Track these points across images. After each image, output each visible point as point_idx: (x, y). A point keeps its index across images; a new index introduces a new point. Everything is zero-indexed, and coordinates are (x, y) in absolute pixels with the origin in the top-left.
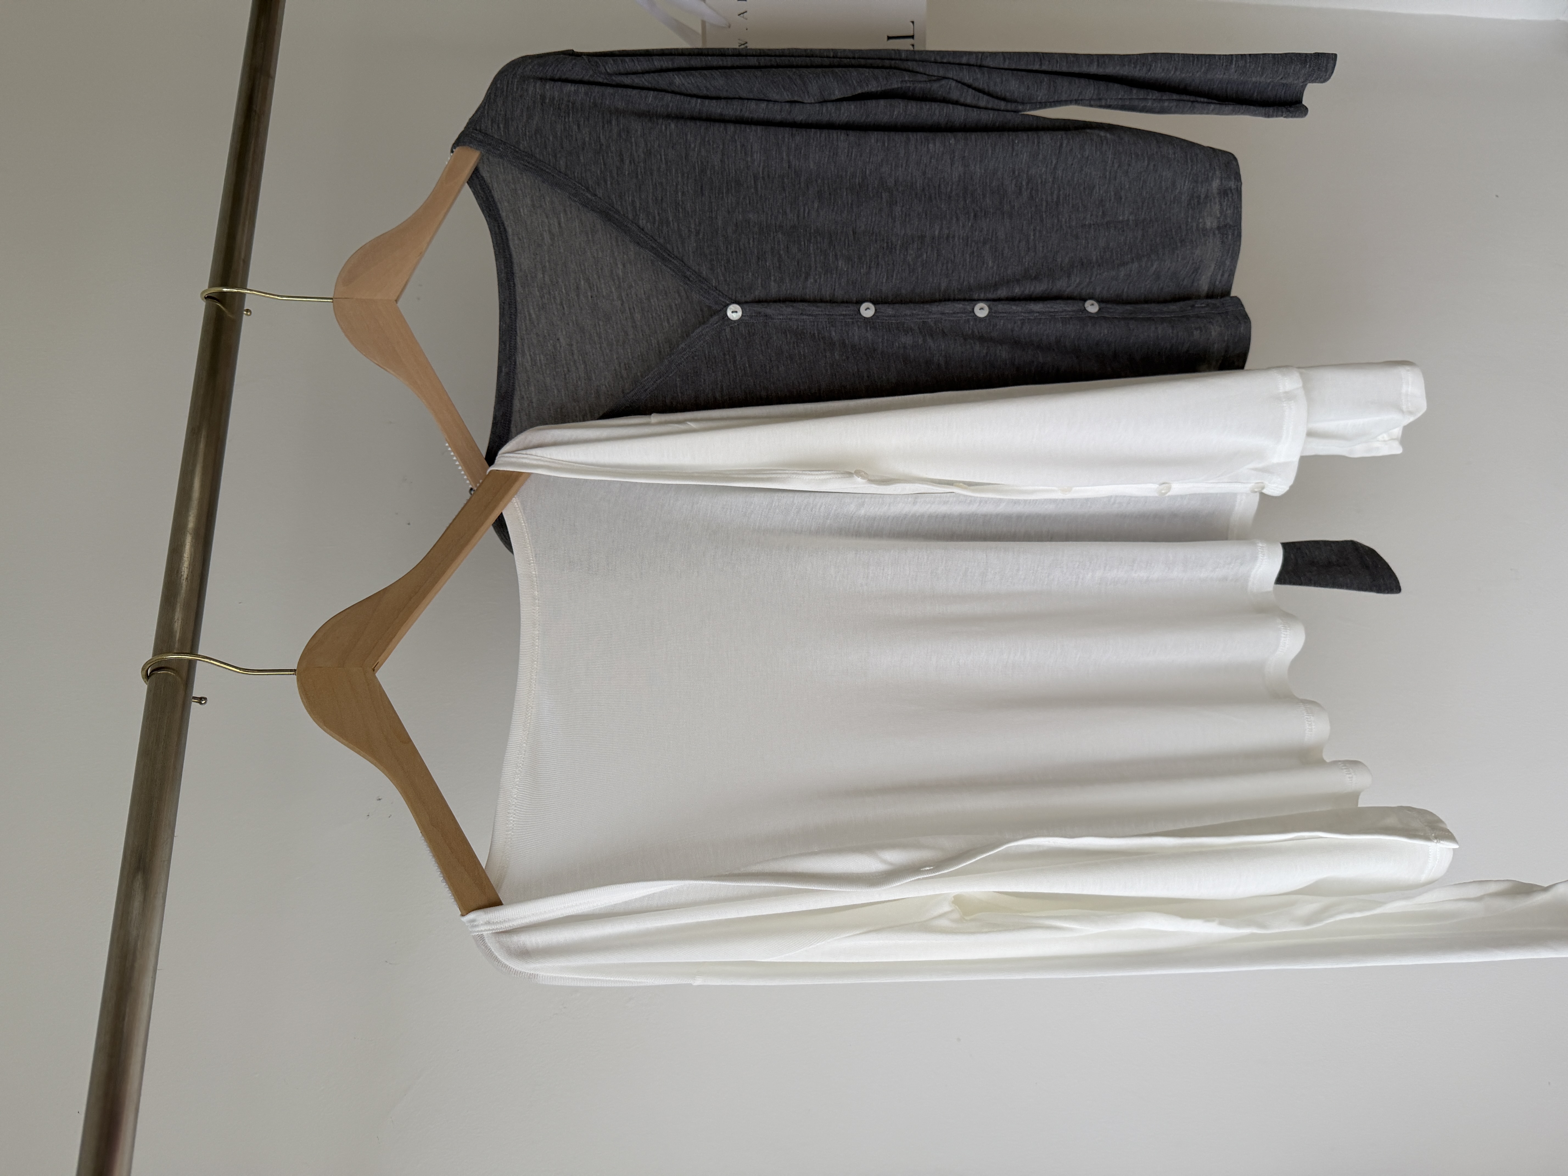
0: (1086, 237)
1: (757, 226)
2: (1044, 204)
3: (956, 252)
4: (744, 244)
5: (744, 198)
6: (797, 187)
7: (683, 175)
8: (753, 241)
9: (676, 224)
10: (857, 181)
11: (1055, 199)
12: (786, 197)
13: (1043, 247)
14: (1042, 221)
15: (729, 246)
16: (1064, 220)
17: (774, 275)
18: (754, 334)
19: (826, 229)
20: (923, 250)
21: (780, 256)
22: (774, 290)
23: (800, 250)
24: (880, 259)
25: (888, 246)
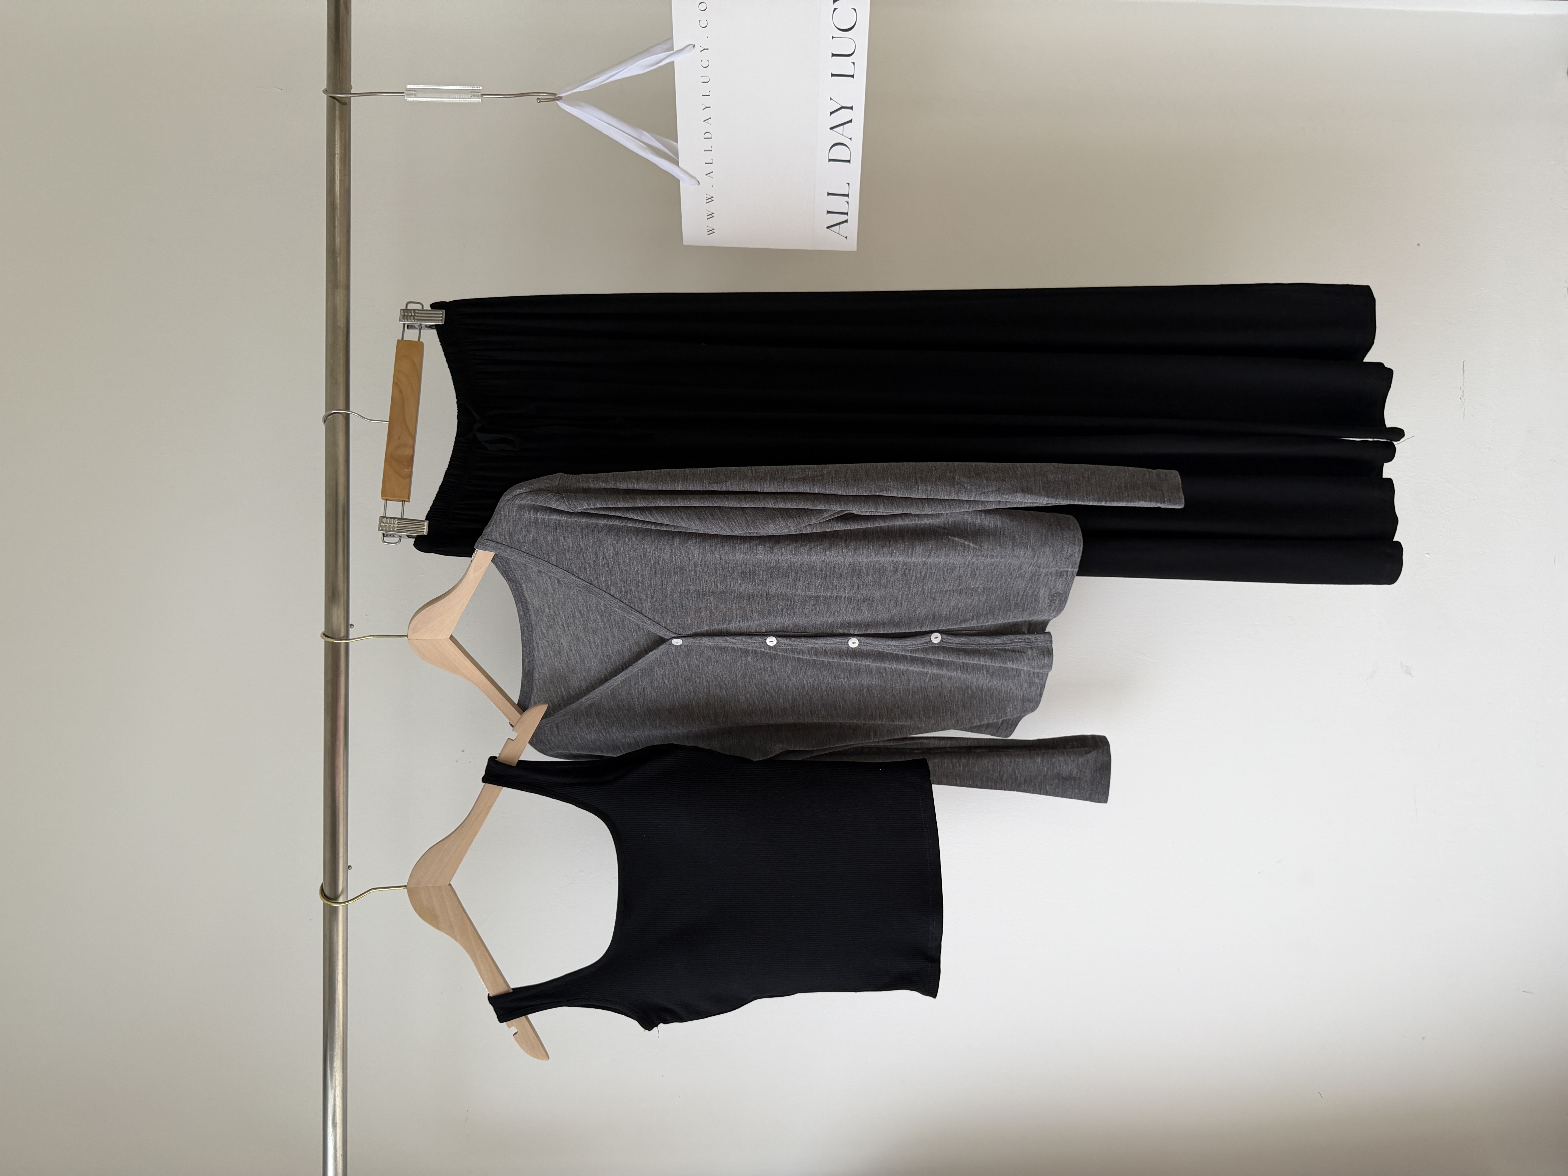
0: (941, 599)
1: (695, 593)
2: (914, 578)
3: (842, 606)
4: (686, 603)
5: (686, 578)
6: (726, 570)
7: (642, 566)
8: (692, 602)
9: (636, 593)
10: (772, 564)
11: (923, 576)
12: (717, 576)
13: (908, 604)
14: (909, 590)
15: (675, 605)
16: (927, 588)
17: (706, 621)
18: (691, 650)
19: (746, 593)
20: (817, 606)
21: (711, 610)
22: (706, 628)
23: (725, 607)
24: (784, 612)
25: (791, 604)
